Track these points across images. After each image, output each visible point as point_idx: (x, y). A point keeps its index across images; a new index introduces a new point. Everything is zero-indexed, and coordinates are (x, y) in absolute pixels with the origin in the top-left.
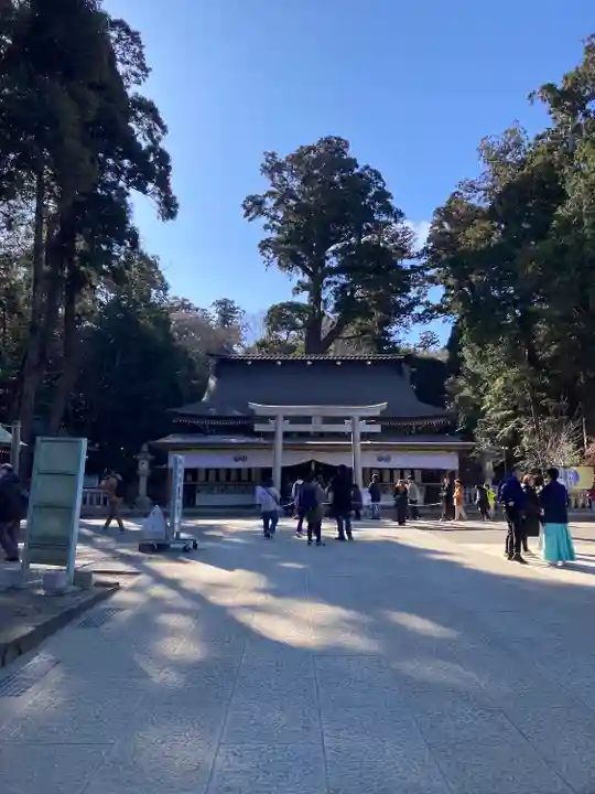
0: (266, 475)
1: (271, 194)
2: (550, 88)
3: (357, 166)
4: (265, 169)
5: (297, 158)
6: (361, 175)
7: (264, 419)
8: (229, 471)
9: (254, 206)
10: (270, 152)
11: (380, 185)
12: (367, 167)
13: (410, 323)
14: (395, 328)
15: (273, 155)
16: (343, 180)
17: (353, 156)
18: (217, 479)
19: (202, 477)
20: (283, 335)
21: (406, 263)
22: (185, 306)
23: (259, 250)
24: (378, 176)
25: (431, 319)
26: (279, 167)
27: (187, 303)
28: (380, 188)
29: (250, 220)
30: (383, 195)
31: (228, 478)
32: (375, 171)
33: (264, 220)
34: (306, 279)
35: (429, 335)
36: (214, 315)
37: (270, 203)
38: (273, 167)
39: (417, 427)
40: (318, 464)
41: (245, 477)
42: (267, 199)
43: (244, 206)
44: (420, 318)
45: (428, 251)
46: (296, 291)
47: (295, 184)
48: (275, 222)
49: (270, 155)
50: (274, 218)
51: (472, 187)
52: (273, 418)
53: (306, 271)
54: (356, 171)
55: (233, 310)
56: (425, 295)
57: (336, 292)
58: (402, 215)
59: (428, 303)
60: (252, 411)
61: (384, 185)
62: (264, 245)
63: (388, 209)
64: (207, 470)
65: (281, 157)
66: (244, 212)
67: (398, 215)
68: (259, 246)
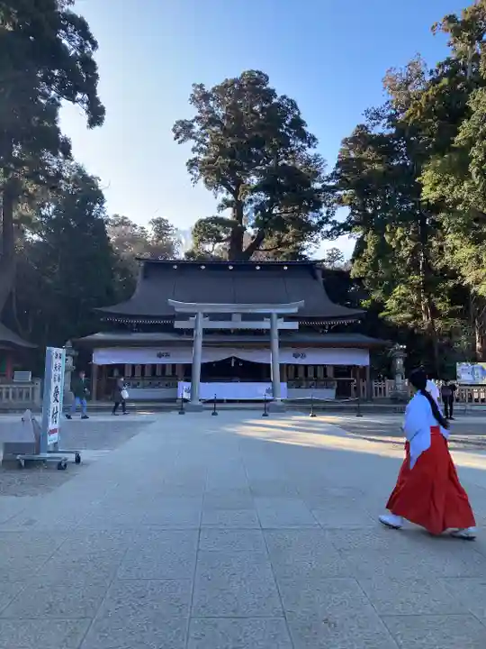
0: (187, 371)
1: (198, 119)
2: (451, 19)
3: (276, 96)
4: (194, 99)
5: (223, 89)
6: (278, 105)
7: (185, 317)
8: (154, 366)
9: (183, 130)
10: (198, 83)
11: (296, 113)
12: (284, 97)
13: (320, 240)
14: (306, 243)
15: (201, 86)
16: (263, 109)
17: (272, 88)
18: (143, 374)
19: (128, 373)
20: (209, 247)
21: (317, 185)
22: (124, 222)
23: (186, 168)
24: (294, 106)
25: (337, 236)
26: (206, 97)
27: (126, 220)
28: (295, 116)
29: (180, 143)
30: (298, 124)
31: (154, 373)
32: (291, 101)
33: (192, 143)
34: (230, 197)
35: (335, 251)
36: (151, 232)
37: (197, 127)
38: (202, 97)
39: (330, 326)
40: (238, 361)
41: (169, 372)
42: (195, 124)
43: (174, 130)
44: (328, 235)
45: (337, 175)
46: (221, 207)
47: (220, 112)
48: (202, 145)
49: (198, 86)
50: (202, 142)
51: (377, 115)
52: (193, 315)
53: (230, 189)
54: (275, 101)
55: (167, 228)
56: (333, 215)
57: (256, 209)
58: (314, 139)
59: (334, 222)
60: (173, 308)
61: (299, 113)
62: (192, 164)
63: (303, 135)
64: (133, 366)
65: (208, 89)
66: (174, 134)
67: (311, 140)
68: (187, 164)
